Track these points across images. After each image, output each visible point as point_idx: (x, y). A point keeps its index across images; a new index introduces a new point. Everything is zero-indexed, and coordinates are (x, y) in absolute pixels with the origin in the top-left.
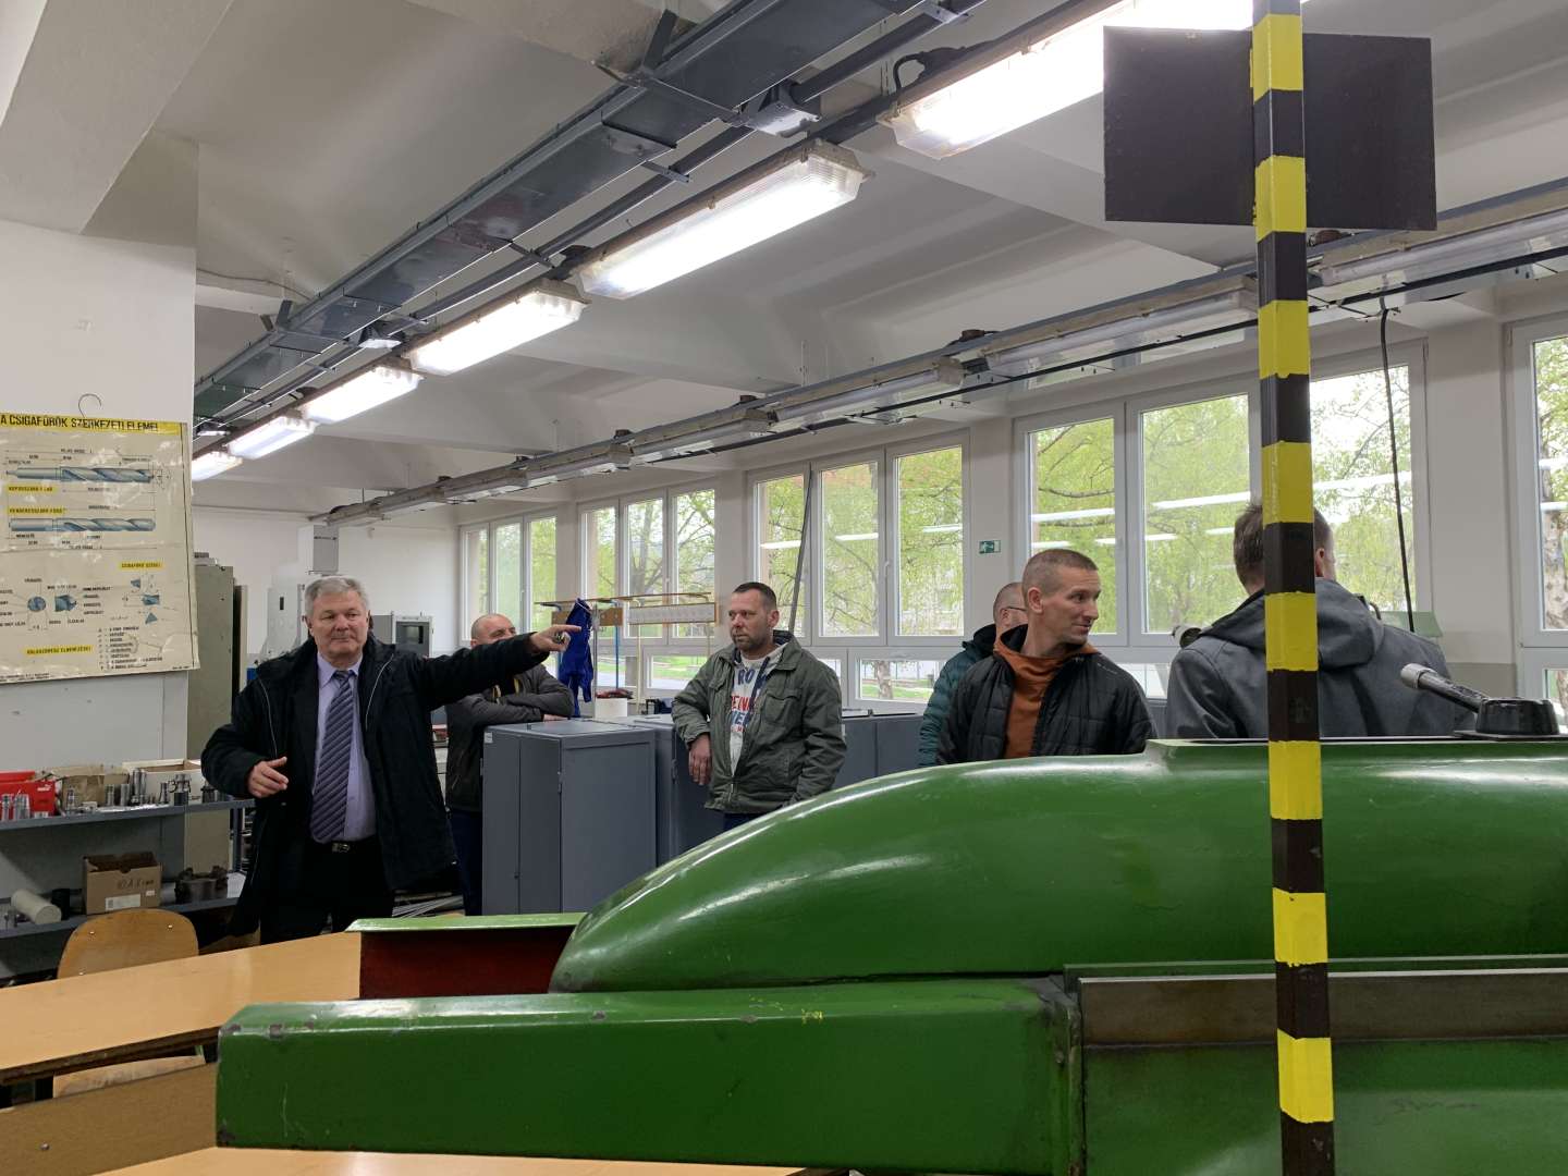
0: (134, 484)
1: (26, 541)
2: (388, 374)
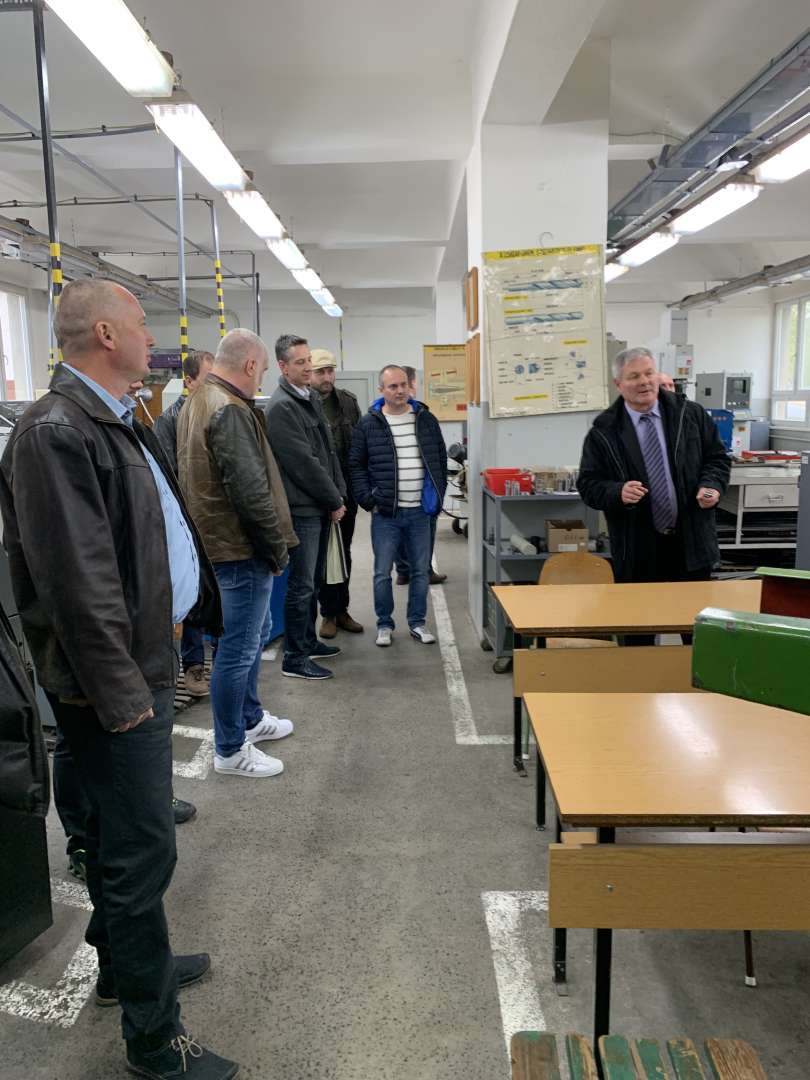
0: (571, 289)
1: (513, 331)
2: (736, 188)
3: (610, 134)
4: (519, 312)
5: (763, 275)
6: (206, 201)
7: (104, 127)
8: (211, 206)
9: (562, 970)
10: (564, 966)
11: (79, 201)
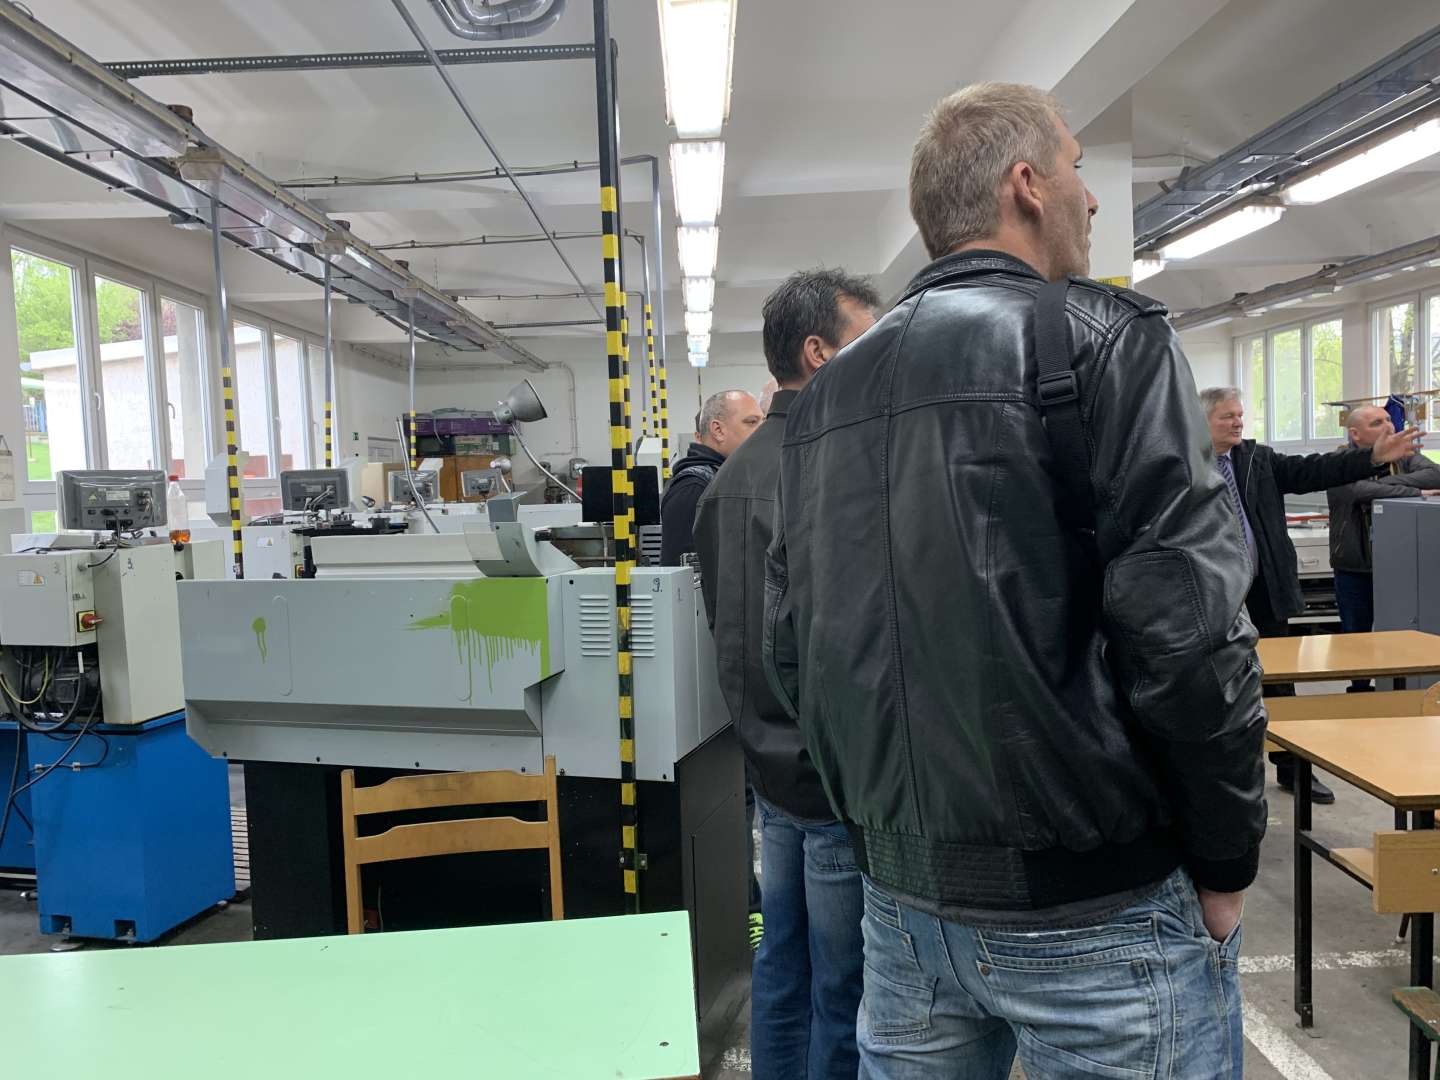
2: (1255, 211)
3: (1133, 158)
5: (1235, 304)
6: (635, 237)
7: (576, 162)
8: (642, 243)
9: (1309, 1012)
10: (1310, 1008)
11: (487, 240)
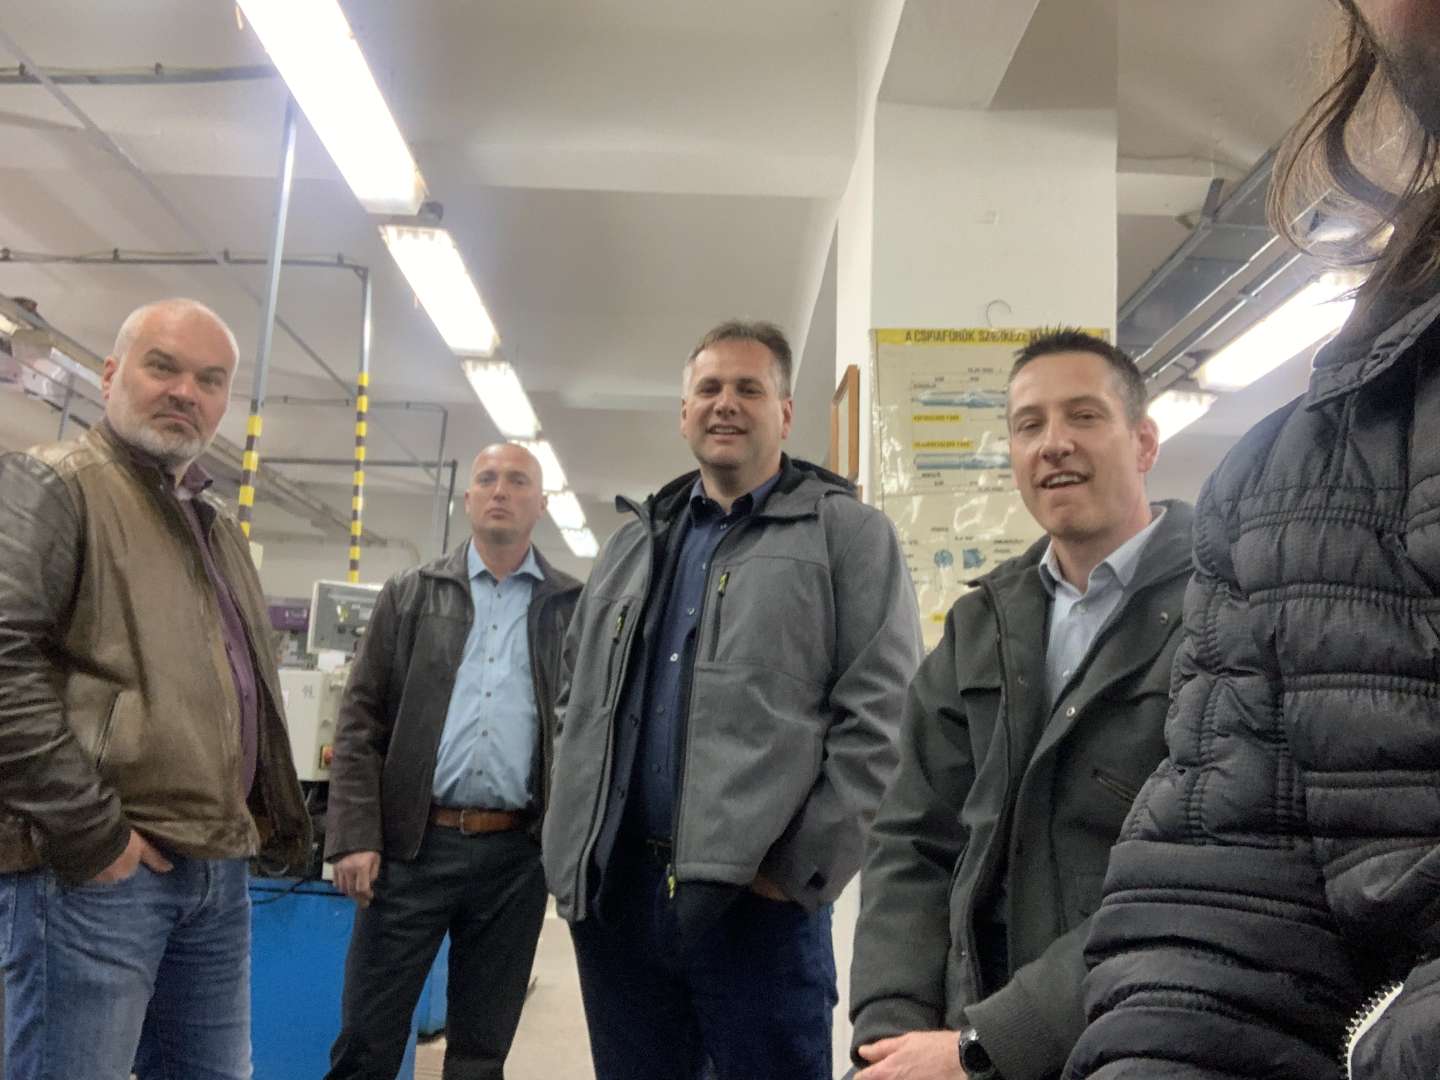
1: (931, 481)
4: (942, 445)
6: (356, 268)
11: (123, 256)
